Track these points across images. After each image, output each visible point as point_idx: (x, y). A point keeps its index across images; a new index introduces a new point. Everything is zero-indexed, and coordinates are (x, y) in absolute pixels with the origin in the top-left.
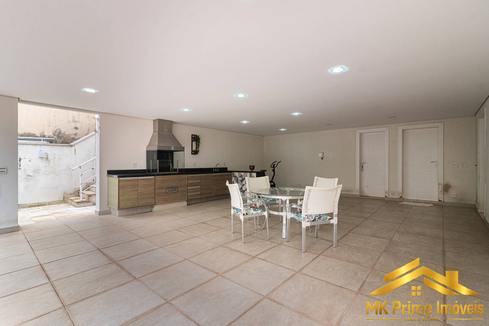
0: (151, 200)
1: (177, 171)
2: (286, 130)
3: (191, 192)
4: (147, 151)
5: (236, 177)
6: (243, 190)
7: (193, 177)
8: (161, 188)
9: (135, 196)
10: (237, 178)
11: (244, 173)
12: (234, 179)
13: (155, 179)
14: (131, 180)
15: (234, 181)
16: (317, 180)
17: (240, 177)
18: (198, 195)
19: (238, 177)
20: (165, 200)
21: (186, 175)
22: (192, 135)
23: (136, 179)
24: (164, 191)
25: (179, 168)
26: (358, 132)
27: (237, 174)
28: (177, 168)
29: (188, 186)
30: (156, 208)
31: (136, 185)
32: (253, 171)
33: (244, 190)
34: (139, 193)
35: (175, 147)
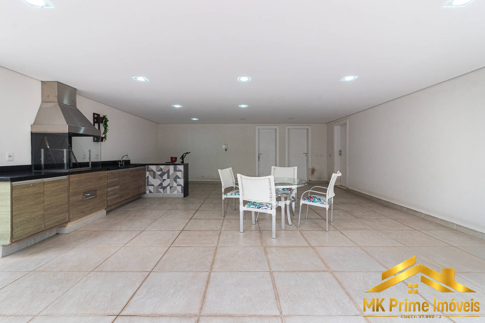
0: (64, 214)
1: (89, 166)
2: (198, 119)
3: (112, 195)
4: (32, 134)
5: (153, 171)
6: (163, 186)
7: (112, 173)
8: (76, 194)
9: (40, 213)
10: (154, 173)
11: (164, 166)
12: (149, 174)
13: (69, 179)
14: (34, 185)
15: (148, 176)
16: (274, 169)
17: (158, 171)
18: (117, 198)
19: (155, 171)
20: (82, 212)
21: (105, 171)
22: (94, 114)
23: (41, 183)
24: (80, 197)
25: (91, 161)
26: (257, 127)
27: (153, 168)
28: (89, 161)
29: (107, 187)
30: (71, 227)
31: (40, 193)
32: (175, 163)
33: (166, 186)
34: (47, 207)
35: (85, 130)
